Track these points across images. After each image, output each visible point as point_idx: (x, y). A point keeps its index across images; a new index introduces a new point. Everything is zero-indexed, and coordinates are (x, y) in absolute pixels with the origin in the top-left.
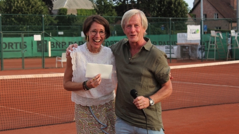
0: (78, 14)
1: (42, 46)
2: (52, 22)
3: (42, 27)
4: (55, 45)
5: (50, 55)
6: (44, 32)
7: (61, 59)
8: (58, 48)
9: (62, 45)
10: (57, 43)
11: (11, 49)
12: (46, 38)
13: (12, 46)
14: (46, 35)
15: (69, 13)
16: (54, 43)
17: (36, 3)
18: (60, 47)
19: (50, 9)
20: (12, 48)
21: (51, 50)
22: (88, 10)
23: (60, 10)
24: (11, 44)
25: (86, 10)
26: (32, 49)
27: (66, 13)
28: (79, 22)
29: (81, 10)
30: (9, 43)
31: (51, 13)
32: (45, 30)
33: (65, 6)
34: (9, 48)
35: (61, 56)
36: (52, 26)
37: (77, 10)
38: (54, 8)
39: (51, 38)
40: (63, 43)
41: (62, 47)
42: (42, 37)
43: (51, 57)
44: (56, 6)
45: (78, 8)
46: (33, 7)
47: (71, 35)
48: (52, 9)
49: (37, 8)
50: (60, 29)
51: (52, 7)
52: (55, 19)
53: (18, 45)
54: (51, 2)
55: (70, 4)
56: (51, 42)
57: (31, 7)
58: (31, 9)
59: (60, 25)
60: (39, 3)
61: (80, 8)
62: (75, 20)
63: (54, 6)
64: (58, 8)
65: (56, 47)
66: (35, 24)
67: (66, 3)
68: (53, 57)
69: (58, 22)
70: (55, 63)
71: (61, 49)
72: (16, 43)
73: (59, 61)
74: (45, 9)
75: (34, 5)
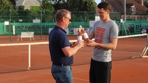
0: (31, 9)
1: (9, 28)
2: (15, 14)
3: (9, 17)
4: (17, 27)
5: (14, 34)
6: (10, 20)
7: (21, 36)
8: (19, 29)
9: (22, 28)
10: (18, 26)
12: (12, 24)
14: (12, 22)
15: (25, 9)
16: (16, 26)
17: (6, 2)
18: (20, 29)
19: (14, 6)
21: (15, 31)
22: (37, 7)
23: (20, 7)
25: (36, 7)
26: (3, 30)
27: (24, 8)
28: (31, 14)
29: (33, 7)
31: (15, 8)
32: (11, 18)
33: (23, 4)
35: (21, 34)
36: (15, 16)
37: (31, 7)
38: (16, 6)
39: (15, 24)
40: (22, 26)
41: (22, 29)
42: (9, 22)
43: (15, 35)
44: (18, 4)
45: (31, 5)
46: (4, 5)
47: (27, 22)
49: (7, 5)
50: (20, 18)
51: (15, 4)
52: (17, 12)
54: (15, 2)
55: (26, 3)
56: (15, 26)
57: (3, 5)
58: (3, 6)
59: (20, 16)
60: (8, 3)
61: (32, 6)
62: (29, 13)
63: (16, 4)
64: (19, 5)
65: (18, 29)
66: (5, 15)
67: (24, 2)
68: (16, 35)
69: (19, 14)
70: (17, 38)
71: (21, 30)
73: (20, 37)
74: (11, 6)
75: (5, 3)
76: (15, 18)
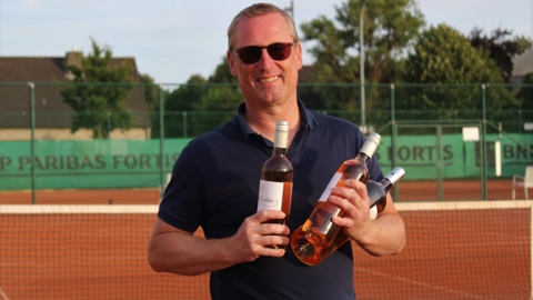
1: (484, 150)
2: (509, 101)
3: (481, 113)
4: (515, 151)
5: (498, 172)
6: (485, 122)
7: (522, 181)
8: (522, 159)
10: (519, 147)
11: (419, 161)
12: (489, 138)
13: (420, 154)
14: (492, 130)
16: (511, 147)
17: (473, 62)
18: (526, 157)
19: (506, 74)
20: (422, 158)
23: (528, 77)
24: (418, 151)
26: (465, 160)
30: (415, 149)
32: (487, 118)
34: (415, 158)
35: (523, 175)
36: (510, 111)
38: (515, 73)
39: (501, 136)
40: (531, 147)
42: (481, 133)
43: (502, 177)
44: (521, 67)
46: (467, 70)
48: (510, 73)
49: (477, 72)
50: (527, 118)
51: (511, 69)
52: (518, 97)
53: (434, 152)
54: (509, 59)
58: (464, 73)
60: (481, 62)
63: (514, 67)
64: (524, 72)
65: (518, 157)
66: (471, 108)
68: (507, 177)
70: (510, 191)
72: (430, 149)
73: (520, 184)
74: (495, 75)
75: (470, 65)
76: (509, 118)
